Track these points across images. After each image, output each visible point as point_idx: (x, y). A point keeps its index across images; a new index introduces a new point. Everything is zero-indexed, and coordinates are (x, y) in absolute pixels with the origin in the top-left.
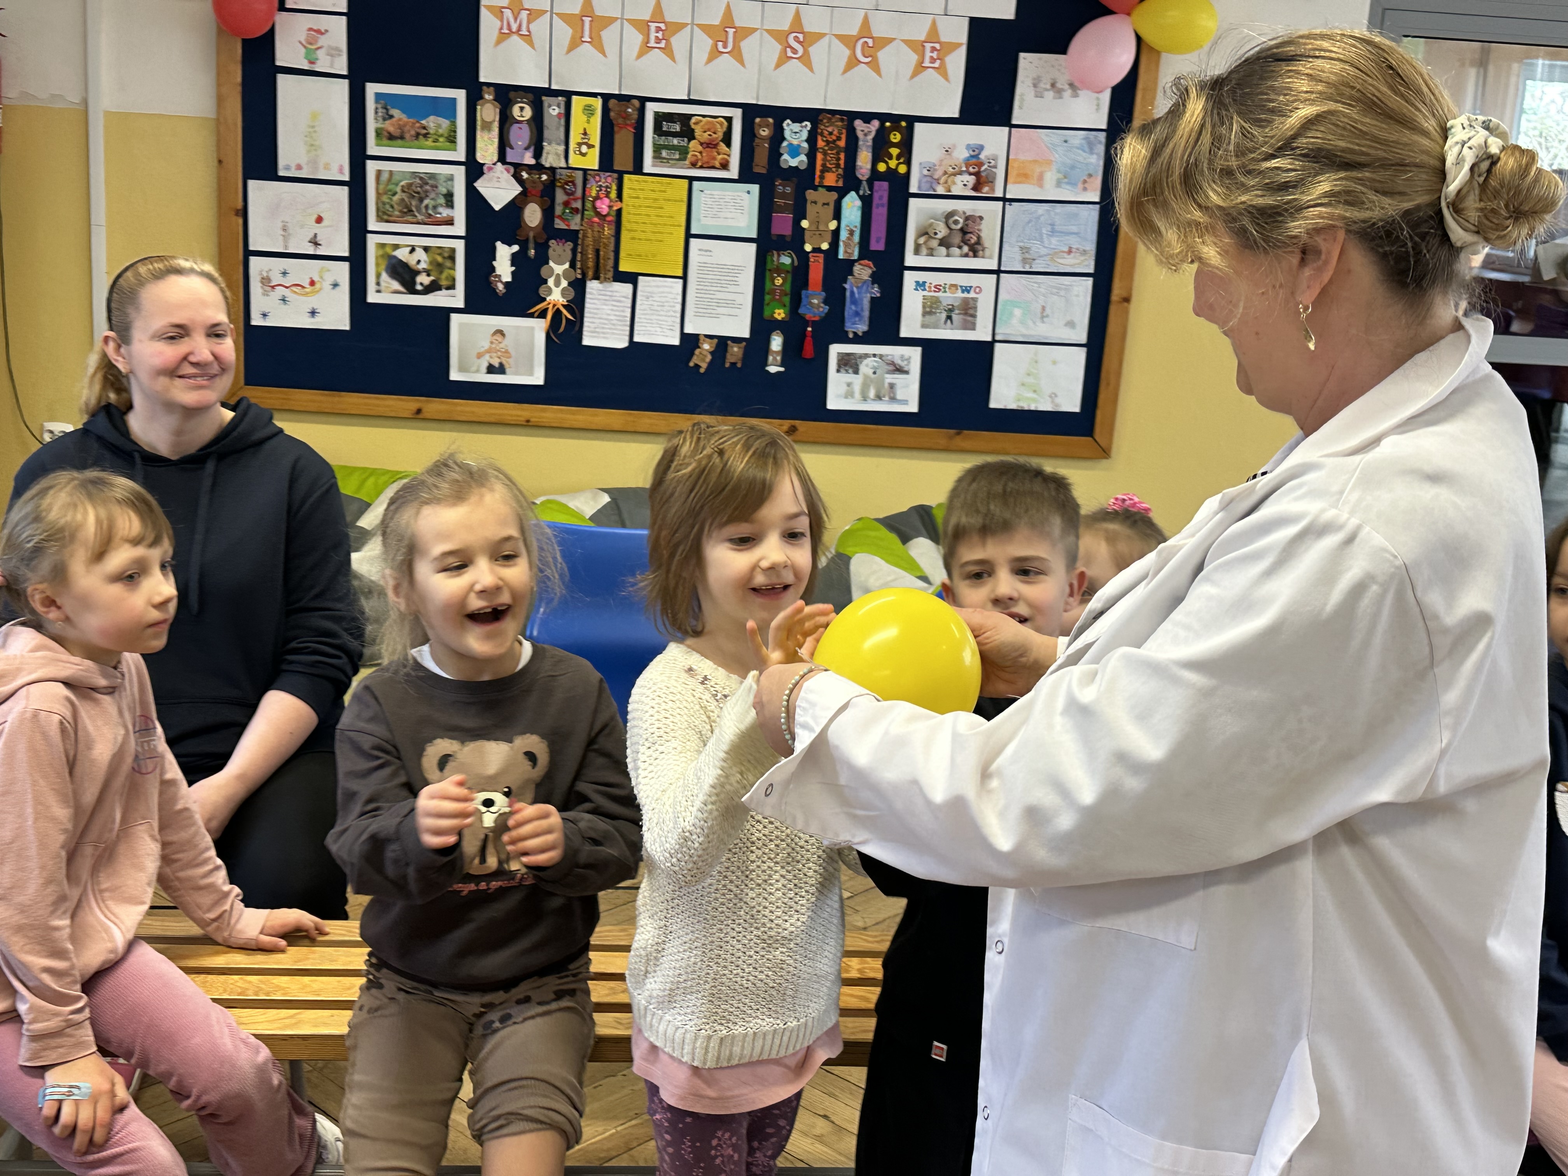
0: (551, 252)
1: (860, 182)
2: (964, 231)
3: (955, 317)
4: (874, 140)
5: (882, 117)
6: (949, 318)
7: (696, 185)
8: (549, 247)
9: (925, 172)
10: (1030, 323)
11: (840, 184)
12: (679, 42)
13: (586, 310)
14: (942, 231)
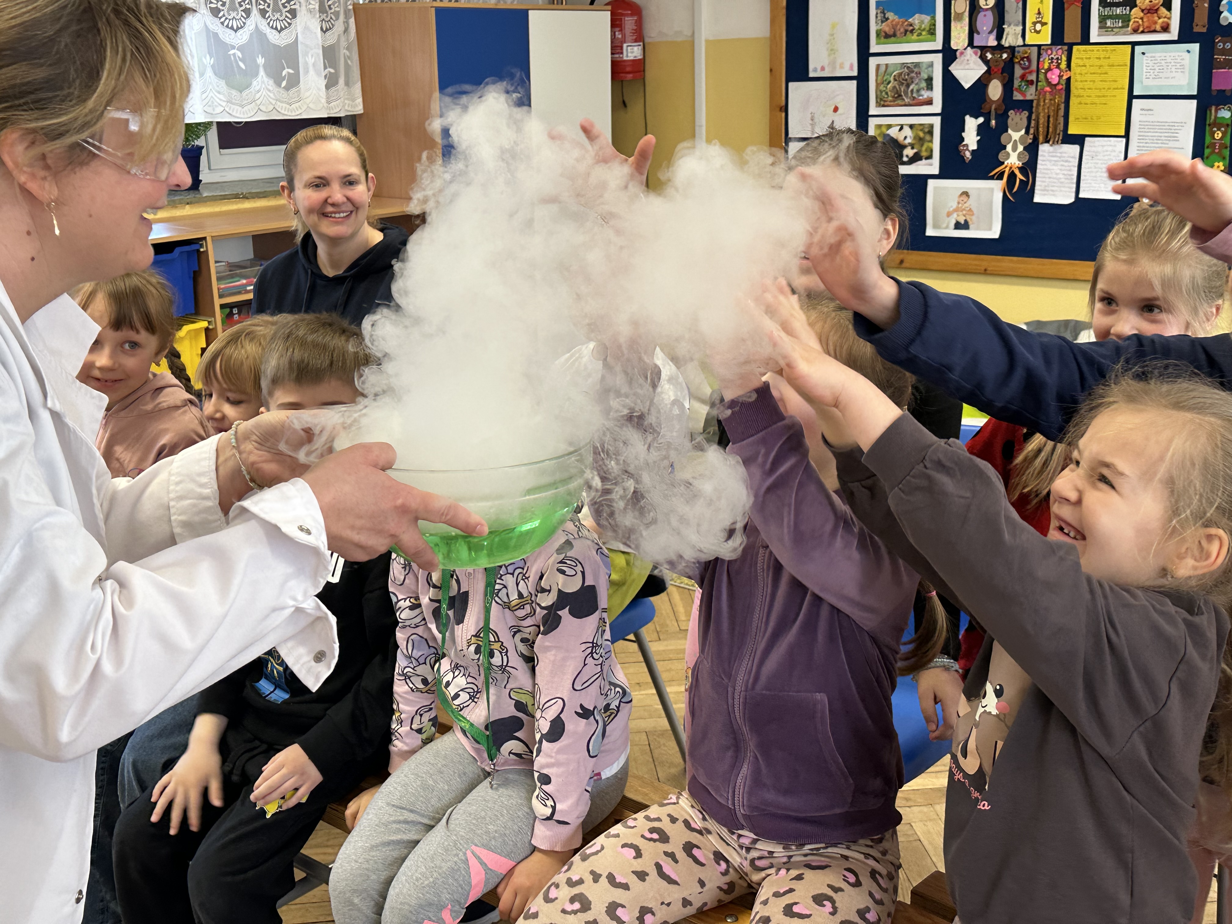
0: (1010, 121)
7: (1138, 49)
8: (1008, 116)
13: (1038, 171)
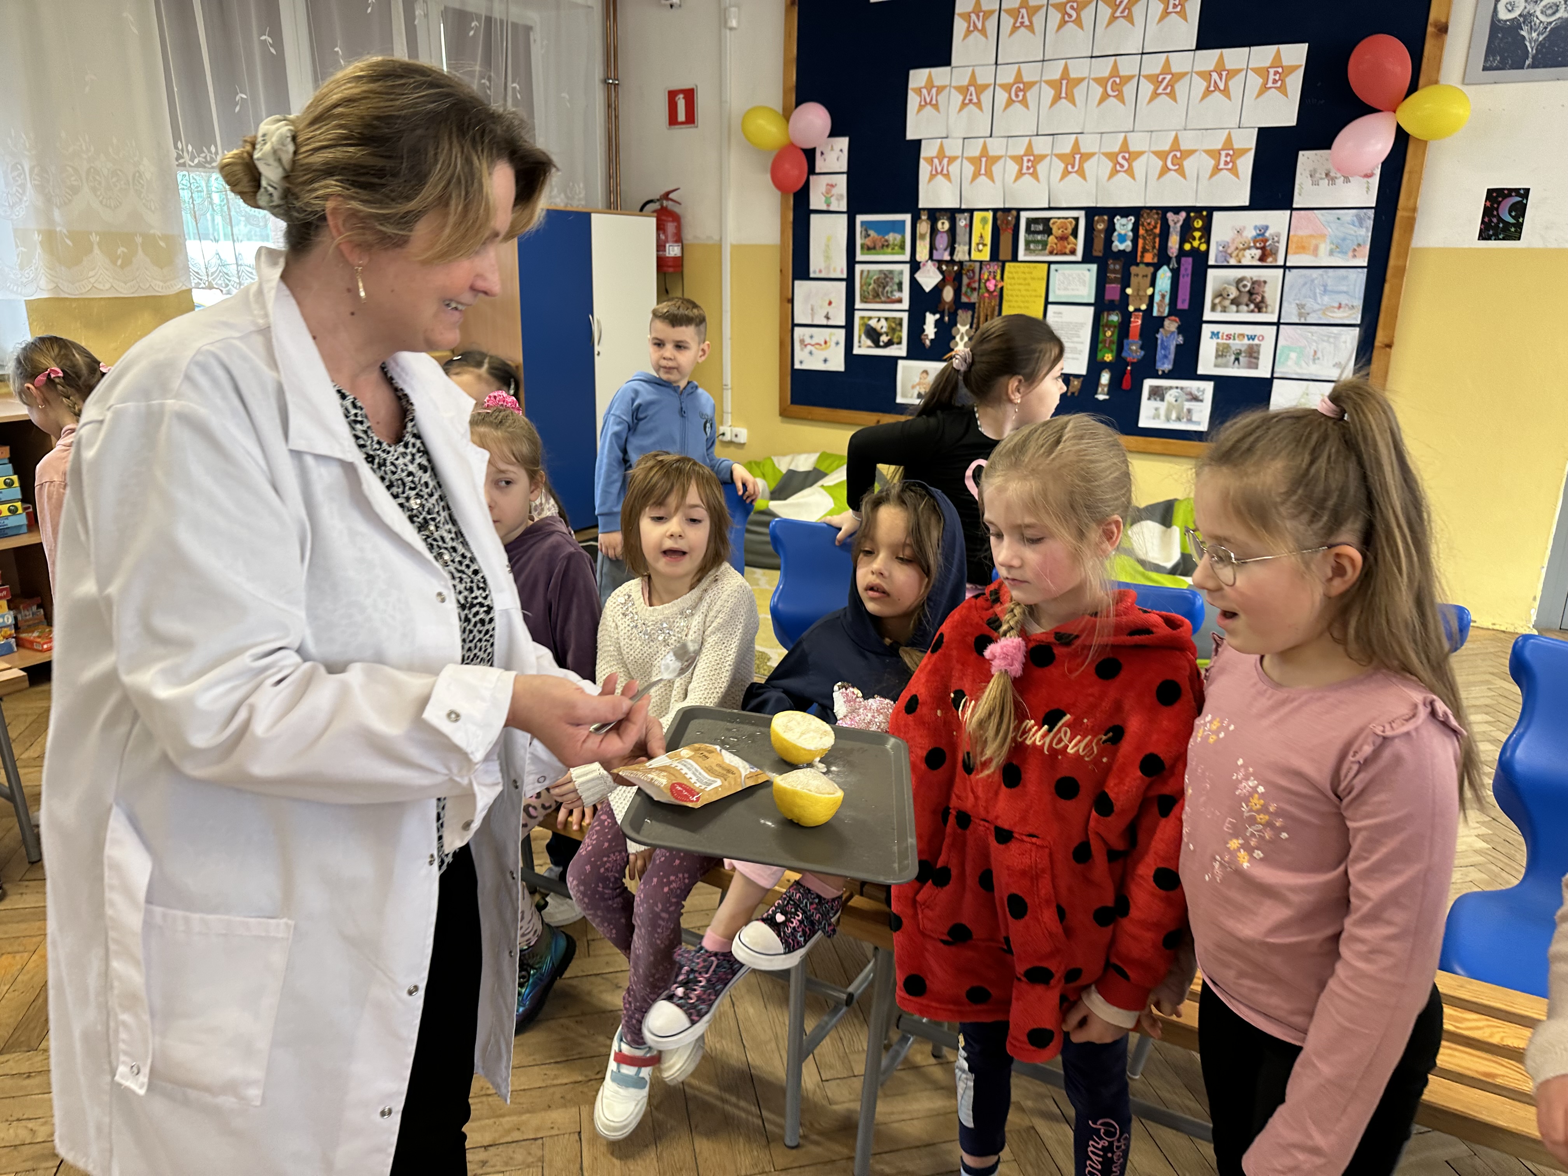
0: (959, 318)
1: (1170, 258)
2: (1251, 293)
3: (1241, 359)
4: (1182, 227)
5: (1188, 209)
6: (1237, 359)
7: (1053, 267)
8: (957, 314)
9: (1221, 248)
10: (1303, 364)
11: (1156, 260)
12: (1042, 168)
14: (1234, 293)
